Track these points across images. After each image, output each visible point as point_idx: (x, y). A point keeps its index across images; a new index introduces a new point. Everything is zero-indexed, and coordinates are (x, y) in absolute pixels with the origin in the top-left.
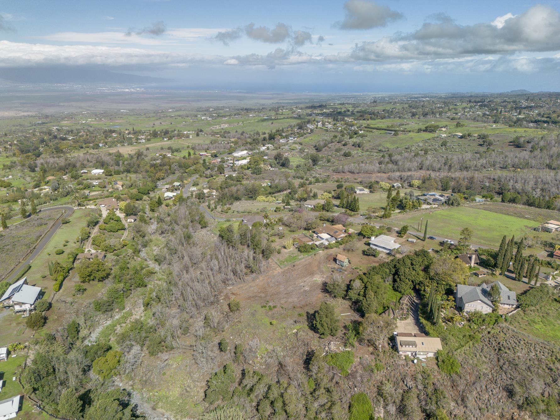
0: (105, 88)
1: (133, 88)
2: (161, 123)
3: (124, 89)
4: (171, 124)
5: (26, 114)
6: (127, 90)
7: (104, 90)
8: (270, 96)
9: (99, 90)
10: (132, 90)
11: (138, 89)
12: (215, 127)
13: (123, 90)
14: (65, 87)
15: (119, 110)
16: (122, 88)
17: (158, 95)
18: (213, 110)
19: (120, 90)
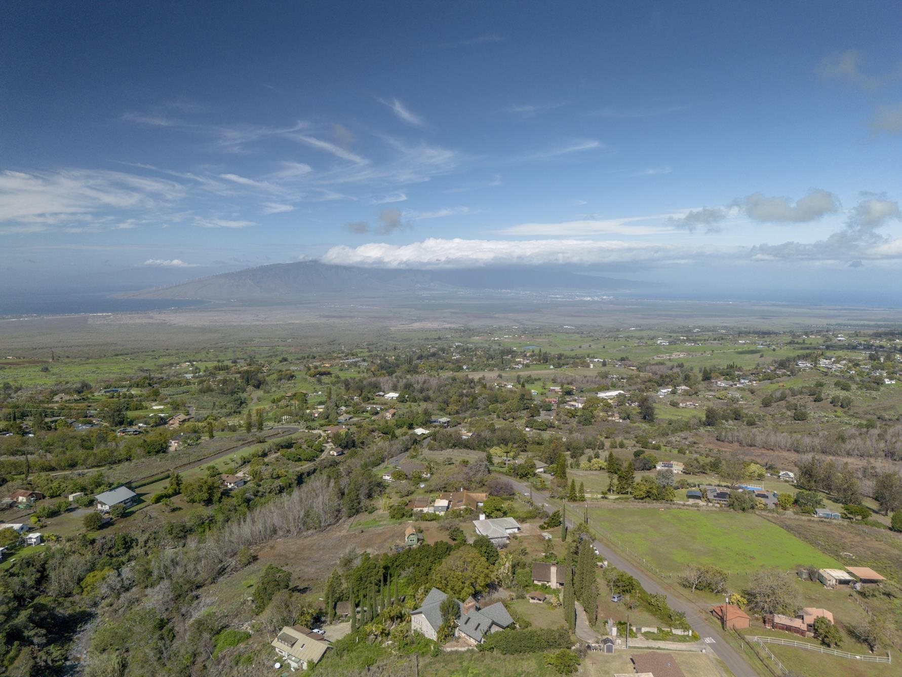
0: (559, 296)
1: (598, 296)
2: (590, 346)
3: (584, 296)
4: (604, 347)
5: (447, 326)
6: (589, 299)
7: (557, 298)
8: (832, 312)
9: (550, 298)
10: (596, 298)
11: (604, 297)
12: (661, 356)
13: (582, 298)
14: (510, 293)
15: (562, 326)
16: (582, 296)
17: (630, 307)
18: (698, 332)
19: (578, 299)
